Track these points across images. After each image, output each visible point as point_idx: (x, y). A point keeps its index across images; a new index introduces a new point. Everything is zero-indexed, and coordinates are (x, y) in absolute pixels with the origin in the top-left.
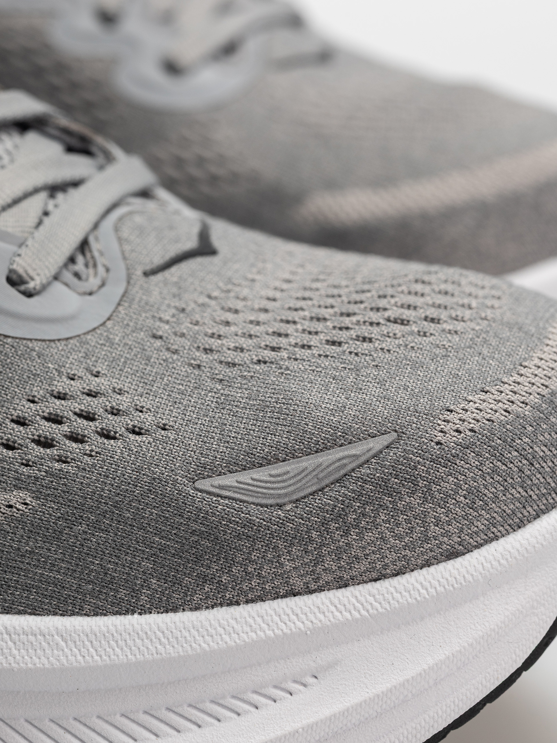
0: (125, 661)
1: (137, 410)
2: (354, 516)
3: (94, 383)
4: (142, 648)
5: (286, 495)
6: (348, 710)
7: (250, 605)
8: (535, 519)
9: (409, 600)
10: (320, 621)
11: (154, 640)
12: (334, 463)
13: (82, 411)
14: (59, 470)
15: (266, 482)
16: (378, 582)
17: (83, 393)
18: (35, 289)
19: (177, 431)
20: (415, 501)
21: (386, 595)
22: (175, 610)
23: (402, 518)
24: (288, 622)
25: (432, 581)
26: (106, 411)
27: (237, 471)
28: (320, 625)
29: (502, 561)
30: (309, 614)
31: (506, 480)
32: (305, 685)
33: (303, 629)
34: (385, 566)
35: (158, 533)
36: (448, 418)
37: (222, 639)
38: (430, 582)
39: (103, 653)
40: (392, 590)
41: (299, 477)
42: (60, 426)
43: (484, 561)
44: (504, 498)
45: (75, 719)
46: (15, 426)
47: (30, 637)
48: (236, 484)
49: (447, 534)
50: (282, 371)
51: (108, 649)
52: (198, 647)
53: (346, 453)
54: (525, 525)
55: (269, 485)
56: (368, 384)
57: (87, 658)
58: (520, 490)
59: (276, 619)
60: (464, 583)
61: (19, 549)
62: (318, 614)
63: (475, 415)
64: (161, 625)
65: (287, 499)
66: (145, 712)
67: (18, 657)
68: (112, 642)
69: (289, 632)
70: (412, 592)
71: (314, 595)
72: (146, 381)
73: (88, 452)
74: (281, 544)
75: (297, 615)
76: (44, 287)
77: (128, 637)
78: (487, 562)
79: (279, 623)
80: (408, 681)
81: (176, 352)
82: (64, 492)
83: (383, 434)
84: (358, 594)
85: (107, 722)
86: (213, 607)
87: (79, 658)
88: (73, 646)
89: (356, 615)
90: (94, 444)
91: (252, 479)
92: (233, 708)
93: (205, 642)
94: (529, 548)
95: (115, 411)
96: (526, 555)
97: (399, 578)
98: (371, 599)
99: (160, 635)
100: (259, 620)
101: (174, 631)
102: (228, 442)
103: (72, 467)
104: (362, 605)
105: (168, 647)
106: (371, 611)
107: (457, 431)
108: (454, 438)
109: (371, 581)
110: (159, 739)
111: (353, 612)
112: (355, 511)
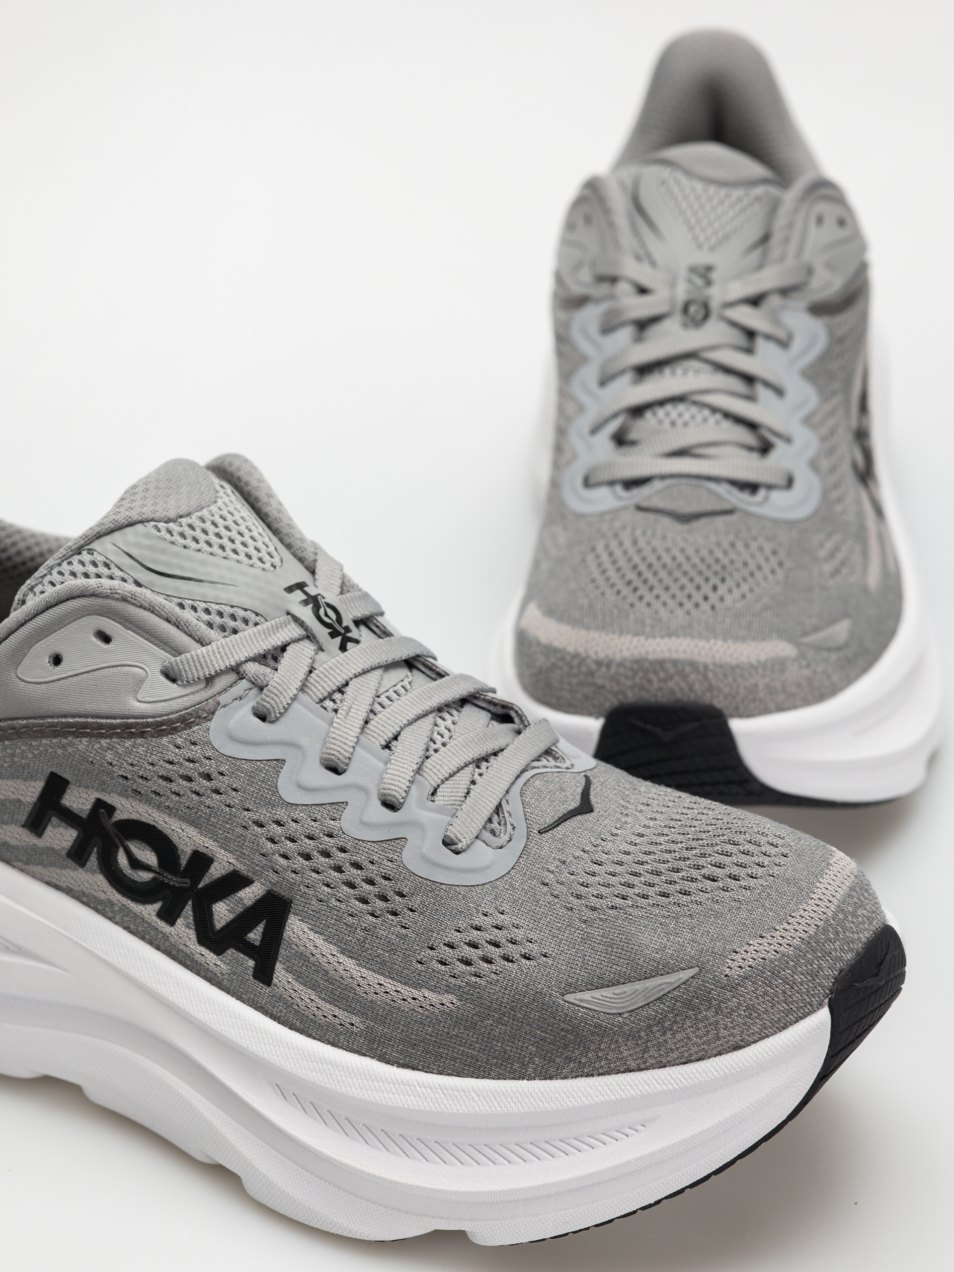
0: (517, 1111)
1: (528, 941)
2: (669, 1023)
3: (501, 919)
4: (528, 1103)
5: (624, 1007)
6: (664, 1149)
7: (601, 1077)
8: (795, 1023)
9: (706, 1078)
10: (646, 1090)
11: (537, 1099)
12: (656, 987)
13: (492, 940)
14: (475, 983)
15: (611, 998)
16: (686, 1065)
17: (493, 926)
18: (462, 849)
19: (554, 959)
20: (710, 1014)
21: (690, 1075)
22: (551, 1078)
23: (700, 1025)
24: (625, 1091)
25: (722, 1066)
26: (508, 940)
27: (592, 989)
28: (646, 1093)
29: (770, 1053)
30: (639, 1086)
31: (774, 1000)
32: (636, 1131)
33: (635, 1095)
34: (691, 1055)
35: (540, 1028)
36: (734, 958)
37: (581, 1100)
38: (720, 1067)
39: (503, 1105)
40: (695, 1071)
41: (633, 996)
42: (476, 950)
43: (757, 1053)
44: (772, 1010)
45: (485, 1145)
46: (447, 948)
47: (455, 1092)
48: (591, 999)
49: (732, 1035)
50: (627, 916)
51: (506, 1103)
52: (565, 1104)
53: (665, 981)
54: (788, 1027)
55: (613, 1000)
56: (684, 929)
57: (492, 1108)
58: (784, 1005)
59: (617, 1088)
60: (743, 1068)
61: (448, 1033)
62: (645, 1086)
63: (753, 955)
64: (541, 1089)
65: (624, 1010)
66: (531, 1143)
67: (447, 1105)
68: (509, 1099)
69: (625, 1097)
70: (708, 1073)
71: (643, 1072)
72: (535, 919)
73: (494, 971)
74: (620, 1040)
75: (631, 1086)
76: (468, 846)
77: (519, 1095)
78: (759, 1053)
79: (619, 1091)
80: (705, 1131)
81: (556, 897)
82: (478, 998)
83: (690, 968)
84: (672, 1073)
85: (506, 1148)
86: (576, 1077)
87: (487, 1108)
88: (483, 1099)
89: (671, 1087)
90: (498, 965)
91: (602, 996)
92: (589, 1143)
93: (569, 1101)
94: (789, 1044)
95: (513, 941)
96: (787, 1049)
97: (699, 1063)
98: (680, 1077)
99: (541, 1095)
100: (606, 1088)
101: (550, 1093)
102: (587, 969)
103: (483, 980)
104: (674, 1080)
105: (545, 1103)
106: (680, 1085)
107: (740, 967)
108: (737, 972)
109: (682, 1063)
110: (540, 1161)
111: (668, 1085)
112: (670, 1019)
